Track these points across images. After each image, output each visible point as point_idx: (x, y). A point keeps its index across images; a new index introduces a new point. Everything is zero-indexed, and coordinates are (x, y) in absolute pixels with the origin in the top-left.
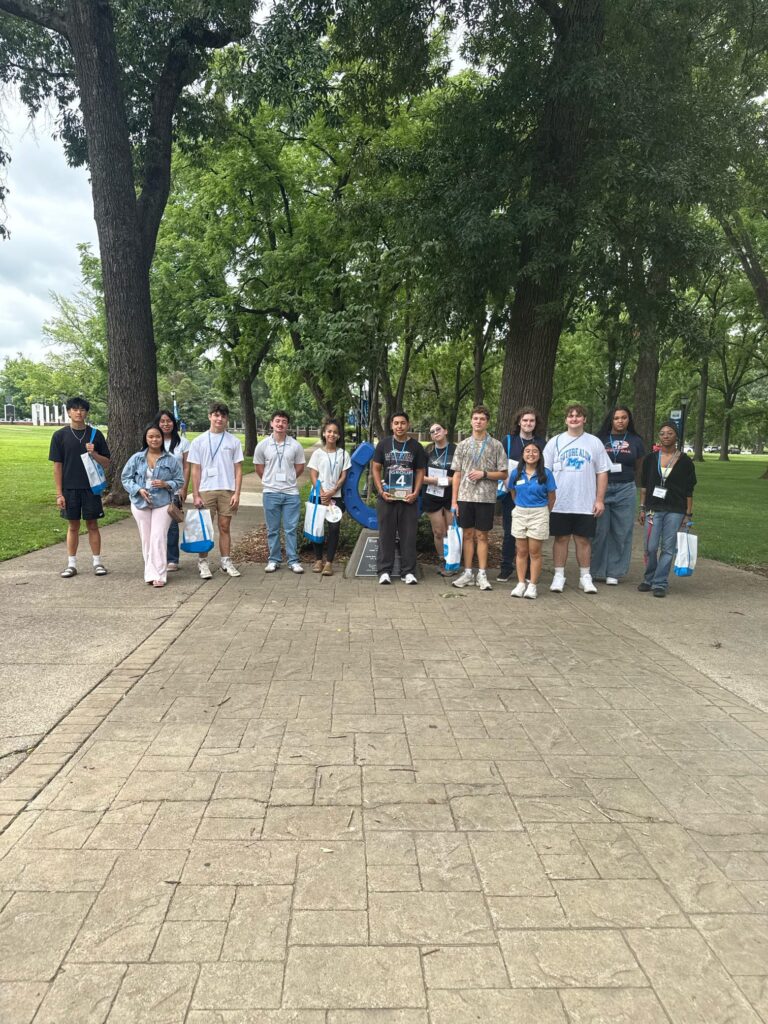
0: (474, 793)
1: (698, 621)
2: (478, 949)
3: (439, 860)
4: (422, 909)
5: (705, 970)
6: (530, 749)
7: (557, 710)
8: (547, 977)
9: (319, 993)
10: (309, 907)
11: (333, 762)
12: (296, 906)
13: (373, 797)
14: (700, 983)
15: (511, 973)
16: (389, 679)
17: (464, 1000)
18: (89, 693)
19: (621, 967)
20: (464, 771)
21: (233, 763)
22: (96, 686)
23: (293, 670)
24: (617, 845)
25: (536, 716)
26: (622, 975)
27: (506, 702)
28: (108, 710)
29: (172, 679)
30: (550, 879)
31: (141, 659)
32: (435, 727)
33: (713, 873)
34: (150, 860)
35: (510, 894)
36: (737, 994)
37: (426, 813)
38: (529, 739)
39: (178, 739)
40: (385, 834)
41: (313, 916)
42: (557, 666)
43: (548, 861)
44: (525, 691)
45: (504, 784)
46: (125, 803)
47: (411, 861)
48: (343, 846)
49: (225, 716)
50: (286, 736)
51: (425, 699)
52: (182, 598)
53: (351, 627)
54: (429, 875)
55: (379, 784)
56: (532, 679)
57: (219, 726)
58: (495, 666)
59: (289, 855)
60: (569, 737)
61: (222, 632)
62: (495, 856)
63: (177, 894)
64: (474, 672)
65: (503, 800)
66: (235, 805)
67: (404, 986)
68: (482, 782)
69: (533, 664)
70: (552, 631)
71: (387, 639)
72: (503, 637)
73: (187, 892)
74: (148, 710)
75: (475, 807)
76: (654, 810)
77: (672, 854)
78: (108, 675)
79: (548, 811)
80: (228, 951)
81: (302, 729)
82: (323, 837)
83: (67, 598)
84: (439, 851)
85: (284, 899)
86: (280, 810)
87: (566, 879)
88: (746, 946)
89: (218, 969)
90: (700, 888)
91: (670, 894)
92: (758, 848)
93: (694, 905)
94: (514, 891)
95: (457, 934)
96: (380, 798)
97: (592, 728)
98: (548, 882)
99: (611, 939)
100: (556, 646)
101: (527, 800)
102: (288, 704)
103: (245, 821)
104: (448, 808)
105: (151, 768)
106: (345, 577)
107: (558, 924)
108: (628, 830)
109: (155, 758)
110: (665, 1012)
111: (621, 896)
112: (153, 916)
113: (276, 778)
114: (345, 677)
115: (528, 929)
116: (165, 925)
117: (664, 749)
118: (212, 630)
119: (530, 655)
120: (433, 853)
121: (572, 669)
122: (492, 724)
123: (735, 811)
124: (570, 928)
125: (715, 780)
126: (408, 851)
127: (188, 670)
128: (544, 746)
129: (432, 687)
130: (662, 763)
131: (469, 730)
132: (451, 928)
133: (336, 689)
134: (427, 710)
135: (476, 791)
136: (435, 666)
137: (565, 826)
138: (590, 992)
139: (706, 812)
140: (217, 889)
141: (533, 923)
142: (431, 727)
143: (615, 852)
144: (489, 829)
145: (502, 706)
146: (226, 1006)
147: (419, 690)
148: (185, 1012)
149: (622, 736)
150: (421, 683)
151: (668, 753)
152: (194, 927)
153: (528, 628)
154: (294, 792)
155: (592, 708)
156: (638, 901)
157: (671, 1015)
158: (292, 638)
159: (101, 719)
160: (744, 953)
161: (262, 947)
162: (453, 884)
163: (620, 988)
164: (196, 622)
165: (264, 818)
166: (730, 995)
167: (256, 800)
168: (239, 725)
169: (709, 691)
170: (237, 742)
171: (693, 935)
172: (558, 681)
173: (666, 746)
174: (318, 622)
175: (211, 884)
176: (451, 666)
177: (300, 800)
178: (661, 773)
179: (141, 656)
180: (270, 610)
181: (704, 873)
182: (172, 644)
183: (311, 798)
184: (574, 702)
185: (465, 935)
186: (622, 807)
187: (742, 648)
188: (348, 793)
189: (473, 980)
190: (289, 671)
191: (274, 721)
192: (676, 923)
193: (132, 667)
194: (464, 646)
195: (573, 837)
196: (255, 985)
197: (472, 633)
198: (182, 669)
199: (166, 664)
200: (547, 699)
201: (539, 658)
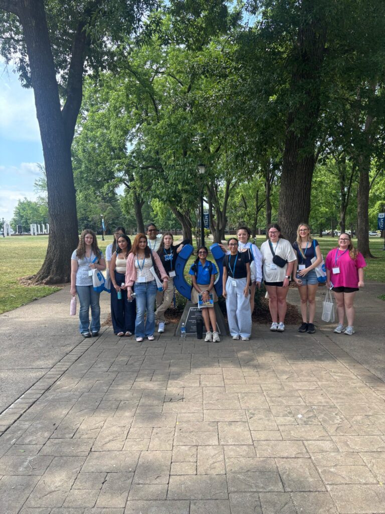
7: (329, 488)
16: (186, 448)
23: (111, 438)
42: (326, 425)
44: (300, 460)
56: (306, 443)
58: (276, 428)
64: (258, 436)
69: (306, 423)
72: (283, 392)
106: (175, 335)
121: (338, 427)
127: (27, 441)
129: (222, 456)
136: (227, 428)
147: (211, 461)
153: (301, 381)
158: (122, 398)
172: (327, 445)
176: (239, 429)
180: (114, 369)
182: (29, 408)
184: (344, 474)
190: (107, 440)
194: (252, 403)
197: (259, 388)
198: (24, 438)
199: (14, 432)
200: (320, 471)
201: (311, 414)
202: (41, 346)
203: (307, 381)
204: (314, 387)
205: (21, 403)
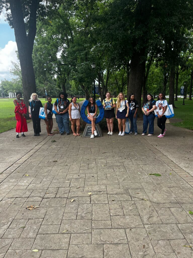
0: (98, 194)
1: (175, 145)
2: (86, 234)
3: (83, 211)
4: (75, 224)
5: (144, 239)
6: (117, 181)
7: (127, 171)
8: (102, 241)
9: (42, 246)
10: (46, 224)
11: (63, 187)
12: (42, 224)
13: (71, 195)
14: (141, 242)
15: (92, 240)
16: (85, 164)
17: (78, 247)
18: (5, 170)
19: (122, 238)
20: (97, 188)
21: (37, 187)
22: (8, 168)
23: (60, 163)
24: (132, 206)
25: (121, 173)
26: (122, 240)
27: (115, 169)
28: (9, 174)
29: (28, 166)
30: (111, 216)
31: (21, 161)
32: (93, 177)
33: (155, 213)
34: (9, 213)
35: (99, 220)
36: (150, 245)
37: (84, 199)
38: (117, 179)
39: (25, 182)
40: (71, 205)
41: (46, 226)
42: (132, 160)
43: (112, 211)
45: (107, 191)
46: (7, 199)
47: (76, 212)
48: (59, 208)
49: (39, 175)
50: (53, 180)
51: (93, 169)
52: (37, 144)
53: (79, 150)
54: (79, 215)
55: (74, 192)
56: (124, 163)
57: (37, 178)
58: (115, 160)
59: (45, 211)
60: (128, 178)
61: (44, 153)
62: (98, 210)
63: (13, 221)
64: (109, 162)
65: (105, 195)
66: (35, 198)
67: (64, 244)
68: (101, 191)
69: (125, 159)
70: (134, 150)
71: (88, 153)
72: (120, 152)
73: (16, 221)
74: (20, 174)
75: (97, 197)
76: (145, 197)
77: (146, 208)
78: (12, 165)
79: (116, 198)
80: (22, 235)
81: (58, 178)
82: (55, 206)
83: (7, 145)
84: (84, 209)
85: (40, 222)
86: (46, 199)
87: (115, 216)
88: (157, 233)
89: (18, 240)
90: (150, 217)
91: (141, 219)
92: (169, 207)
93: (147, 222)
94: (100, 219)
95: (82, 230)
96: (73, 196)
97: (135, 175)
98: (110, 217)
99: (122, 231)
100: (133, 154)
101: (111, 195)
102: (56, 172)
103: (36, 202)
104: (90, 198)
105: (16, 189)
106: (81, 137)
107: (109, 227)
108: (136, 202)
109: (18, 187)
110: (130, 250)
111: (128, 220)
112: (6, 227)
113: (47, 191)
114: (74, 164)
115: (101, 229)
116: (8, 229)
117: (153, 180)
118: (42, 152)
119: (125, 156)
120: (82, 209)
121: (135, 160)
122: (109, 175)
123: (167, 197)
124: (112, 228)
125: (164, 189)
126: (76, 209)
127: (32, 163)
128: (121, 181)
129: (96, 166)
130: (151, 184)
131: (102, 177)
132: (81, 229)
133: (70, 167)
134: (93, 172)
135: (99, 193)
136: (98, 160)
137: (119, 202)
138: (112, 245)
139: (159, 197)
140: (23, 220)
141: (102, 227)
142: (92, 177)
143: (130, 208)
144: (99, 203)
145: (113, 171)
146: (17, 249)
147: (92, 167)
148: (7, 250)
149: (143, 177)
150: (93, 165)
151: (154, 182)
152: (15, 230)
153: (127, 149)
154: (51, 194)
155: (137, 170)
156: (132, 221)
157: (131, 250)
158: (63, 154)
159: (7, 177)
160: (156, 234)
161: (31, 234)
162: (85, 217)
163: (120, 244)
164: (39, 150)
165: (41, 201)
166: (148, 245)
167: (40, 197)
168: (42, 178)
169: (171, 164)
170: (40, 182)
171: (144, 230)
172: (131, 163)
173: (154, 180)
174: (71, 150)
175: (22, 219)
176: (102, 160)
177: (52, 197)
178: (150, 187)
179: (22, 160)
180: (59, 147)
181: (152, 213)
182: (31, 156)
183: (55, 196)
184: (133, 169)
185: (84, 230)
186: (136, 196)
187: (184, 152)
188: (65, 194)
189: (82, 242)
190: (59, 163)
191: (51, 176)
192: (141, 226)
193: (19, 163)
194: (108, 154)
195: (120, 204)
196: (26, 244)
197: (112, 151)
198: (31, 163)
199: (28, 162)
200: (126, 168)
201: (128, 157)
202: (29, 140)
203: (129, 149)
204: (131, 151)
205: (27, 155)
